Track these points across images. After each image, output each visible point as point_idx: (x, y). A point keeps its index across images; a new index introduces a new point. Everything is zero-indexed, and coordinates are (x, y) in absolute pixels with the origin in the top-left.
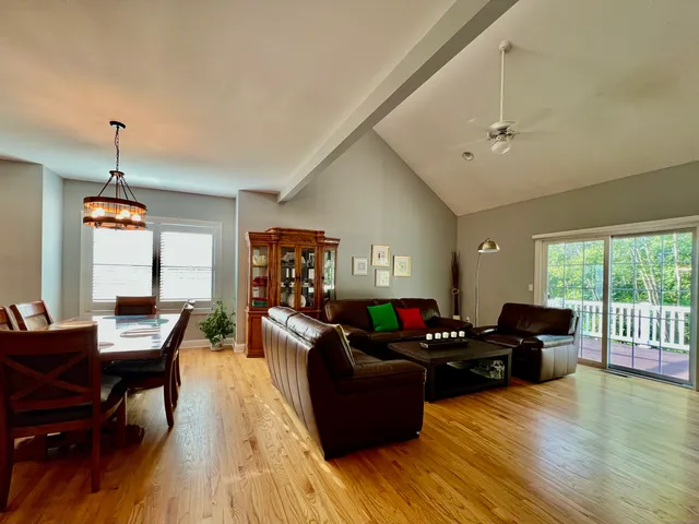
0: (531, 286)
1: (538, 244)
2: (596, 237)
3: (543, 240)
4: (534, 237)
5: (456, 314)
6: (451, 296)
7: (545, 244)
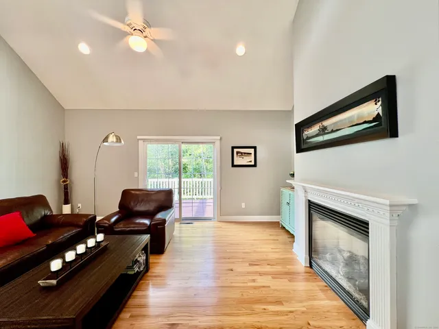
0: (136, 174)
1: (140, 142)
2: (174, 142)
3: (144, 140)
4: (138, 137)
5: (66, 202)
6: (60, 185)
7: (146, 143)
